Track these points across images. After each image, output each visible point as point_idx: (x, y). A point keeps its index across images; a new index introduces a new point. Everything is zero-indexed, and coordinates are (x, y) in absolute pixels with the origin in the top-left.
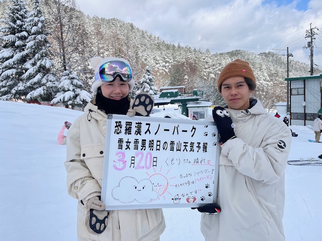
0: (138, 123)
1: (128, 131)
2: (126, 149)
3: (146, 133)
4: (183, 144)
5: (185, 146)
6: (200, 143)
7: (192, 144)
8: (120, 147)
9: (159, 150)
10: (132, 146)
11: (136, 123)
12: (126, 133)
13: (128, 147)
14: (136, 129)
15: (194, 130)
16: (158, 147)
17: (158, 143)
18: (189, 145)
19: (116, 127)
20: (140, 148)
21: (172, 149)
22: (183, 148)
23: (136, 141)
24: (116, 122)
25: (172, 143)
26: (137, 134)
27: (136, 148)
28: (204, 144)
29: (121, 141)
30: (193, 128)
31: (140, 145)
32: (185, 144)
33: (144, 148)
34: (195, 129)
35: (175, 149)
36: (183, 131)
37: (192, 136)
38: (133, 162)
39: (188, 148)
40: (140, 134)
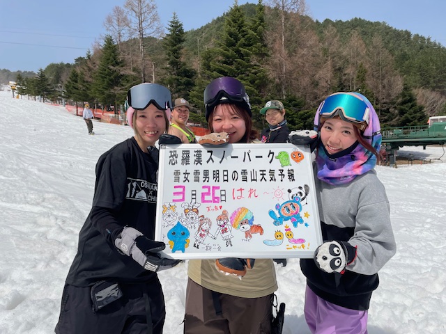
0: (197, 151)
1: (186, 160)
2: (184, 181)
3: (208, 162)
4: (259, 173)
5: (263, 175)
6: (283, 170)
7: (272, 172)
8: (177, 179)
9: (227, 181)
10: (191, 177)
11: (195, 152)
12: (183, 164)
13: (187, 179)
14: (196, 158)
15: (271, 155)
16: (226, 178)
17: (225, 173)
18: (267, 173)
19: (170, 157)
20: (202, 179)
21: (245, 179)
22: (259, 177)
23: (197, 172)
24: (171, 152)
25: (244, 172)
26: (197, 164)
27: (197, 180)
28: (289, 171)
29: (177, 173)
30: (270, 153)
31: (202, 176)
32: (261, 173)
33: (207, 179)
34: (273, 153)
35: (249, 179)
36: (256, 157)
37: (270, 162)
38: (194, 197)
39: (267, 177)
40: (201, 164)
